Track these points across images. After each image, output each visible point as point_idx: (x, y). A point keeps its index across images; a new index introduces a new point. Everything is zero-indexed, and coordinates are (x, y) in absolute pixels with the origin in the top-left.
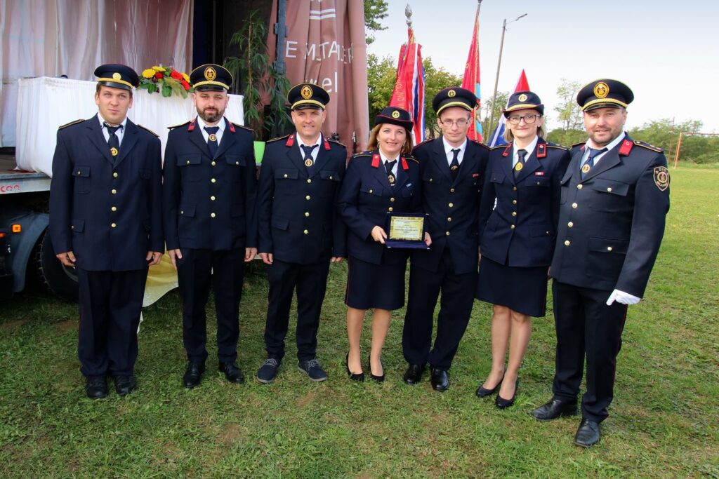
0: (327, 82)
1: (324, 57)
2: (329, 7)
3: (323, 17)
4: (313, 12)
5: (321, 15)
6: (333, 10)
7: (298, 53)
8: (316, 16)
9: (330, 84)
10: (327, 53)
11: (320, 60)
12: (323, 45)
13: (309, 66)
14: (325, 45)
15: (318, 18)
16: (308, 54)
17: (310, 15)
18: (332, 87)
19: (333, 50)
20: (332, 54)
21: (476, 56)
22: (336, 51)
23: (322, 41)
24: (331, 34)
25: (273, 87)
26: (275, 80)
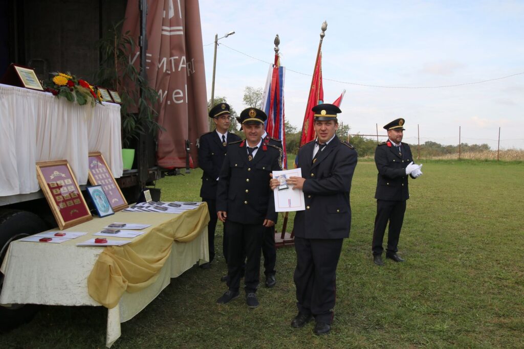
0: (178, 93)
1: (174, 70)
2: (178, 25)
3: (173, 33)
4: (164, 28)
5: (170, 31)
6: (181, 28)
7: (152, 65)
8: (167, 31)
9: (182, 95)
10: (177, 66)
11: (169, 72)
12: (172, 58)
13: (160, 77)
15: (168, 34)
16: (159, 67)
17: (163, 30)
18: (183, 98)
19: (183, 64)
20: (182, 68)
21: (319, 79)
22: (185, 66)
23: (171, 55)
24: (180, 49)
25: (141, 98)
26: (141, 90)
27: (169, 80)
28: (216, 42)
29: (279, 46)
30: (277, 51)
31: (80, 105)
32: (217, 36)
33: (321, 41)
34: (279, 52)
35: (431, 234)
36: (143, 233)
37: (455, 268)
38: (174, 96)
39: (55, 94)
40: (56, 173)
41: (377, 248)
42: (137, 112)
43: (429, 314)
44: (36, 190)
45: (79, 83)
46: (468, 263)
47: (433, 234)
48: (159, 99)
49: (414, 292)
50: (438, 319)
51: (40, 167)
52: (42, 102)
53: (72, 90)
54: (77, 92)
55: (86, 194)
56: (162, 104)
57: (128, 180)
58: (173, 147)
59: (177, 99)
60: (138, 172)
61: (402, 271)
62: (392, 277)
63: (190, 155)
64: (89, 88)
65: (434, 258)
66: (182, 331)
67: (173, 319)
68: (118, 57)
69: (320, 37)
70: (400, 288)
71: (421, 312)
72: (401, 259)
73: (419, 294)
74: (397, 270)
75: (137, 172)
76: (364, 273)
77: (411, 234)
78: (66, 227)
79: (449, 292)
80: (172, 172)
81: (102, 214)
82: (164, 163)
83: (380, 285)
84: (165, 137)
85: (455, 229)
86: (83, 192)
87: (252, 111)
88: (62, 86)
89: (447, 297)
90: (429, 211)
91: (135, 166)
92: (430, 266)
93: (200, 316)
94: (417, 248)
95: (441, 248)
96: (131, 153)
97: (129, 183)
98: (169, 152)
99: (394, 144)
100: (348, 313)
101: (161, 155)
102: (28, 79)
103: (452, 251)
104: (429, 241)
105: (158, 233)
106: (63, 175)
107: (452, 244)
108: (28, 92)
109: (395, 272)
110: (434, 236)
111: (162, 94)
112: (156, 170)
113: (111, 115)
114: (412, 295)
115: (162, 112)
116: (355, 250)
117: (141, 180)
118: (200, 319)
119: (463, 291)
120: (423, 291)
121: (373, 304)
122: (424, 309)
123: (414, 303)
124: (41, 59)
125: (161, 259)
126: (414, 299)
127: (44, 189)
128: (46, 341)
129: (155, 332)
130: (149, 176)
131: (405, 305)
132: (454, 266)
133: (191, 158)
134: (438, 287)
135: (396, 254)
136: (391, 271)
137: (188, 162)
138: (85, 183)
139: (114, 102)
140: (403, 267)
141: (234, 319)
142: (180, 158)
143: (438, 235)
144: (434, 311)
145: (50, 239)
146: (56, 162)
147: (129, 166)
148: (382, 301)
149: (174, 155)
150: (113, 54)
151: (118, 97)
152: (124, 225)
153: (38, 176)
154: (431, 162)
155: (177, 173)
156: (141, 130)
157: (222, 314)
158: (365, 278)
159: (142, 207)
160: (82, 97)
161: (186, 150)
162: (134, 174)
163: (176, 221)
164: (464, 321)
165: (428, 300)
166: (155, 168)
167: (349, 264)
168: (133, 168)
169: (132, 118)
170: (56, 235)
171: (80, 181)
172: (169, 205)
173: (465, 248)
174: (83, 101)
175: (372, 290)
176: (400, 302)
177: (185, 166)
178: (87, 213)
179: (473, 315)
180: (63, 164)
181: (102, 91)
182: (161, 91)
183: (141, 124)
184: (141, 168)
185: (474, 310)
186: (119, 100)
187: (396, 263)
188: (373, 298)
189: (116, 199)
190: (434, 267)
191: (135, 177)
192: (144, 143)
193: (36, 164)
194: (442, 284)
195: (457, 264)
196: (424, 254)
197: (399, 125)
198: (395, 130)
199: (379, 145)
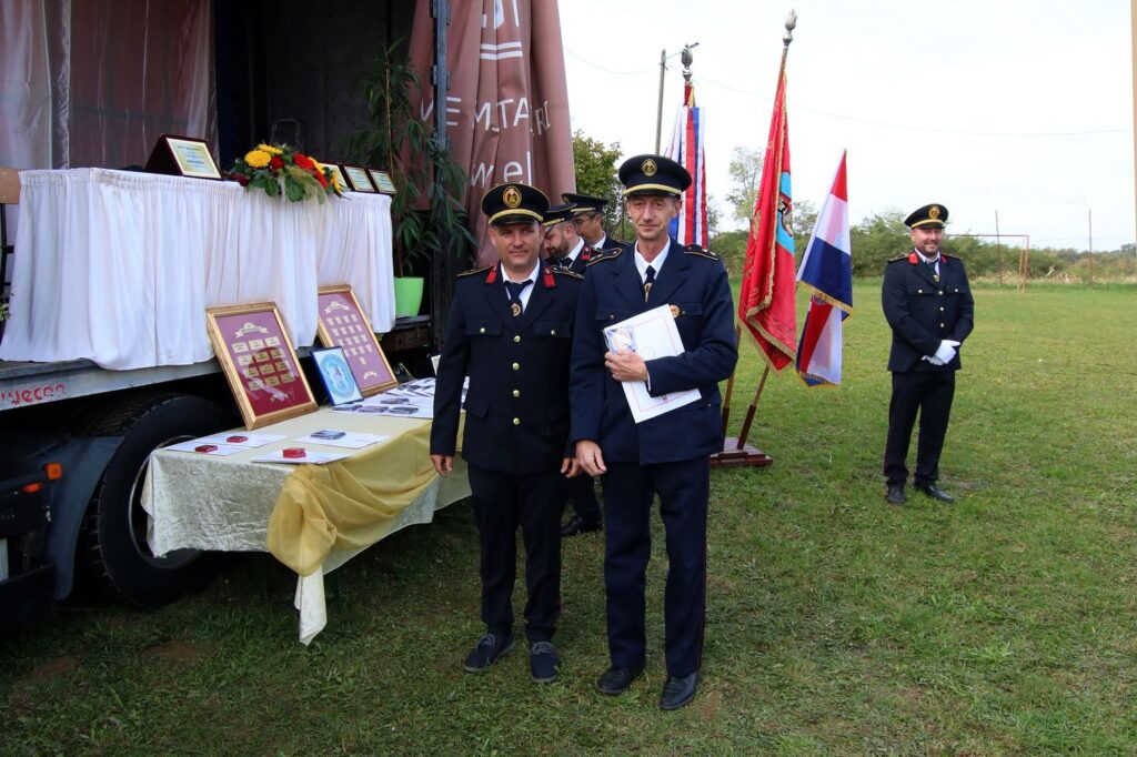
0: (513, 169)
1: (505, 126)
2: (512, 40)
3: (502, 56)
4: (485, 47)
5: (498, 52)
6: (519, 44)
7: (462, 118)
8: (490, 53)
9: (519, 173)
10: (511, 117)
11: (498, 130)
12: (502, 103)
13: (480, 139)
14: (506, 105)
15: (492, 57)
16: (478, 120)
17: (482, 51)
18: (524, 177)
19: (522, 113)
20: (520, 120)
21: (782, 129)
22: (526, 116)
23: (500, 97)
24: (517, 84)
25: (435, 180)
26: (436, 168)
27: (494, 145)
28: (663, 64)
29: (692, 66)
30: (687, 77)
31: (293, 201)
32: (664, 53)
33: (786, 50)
34: (692, 79)
35: (1053, 445)
37: (1081, 522)
38: (506, 174)
39: (244, 183)
40: (249, 326)
41: (894, 471)
42: (428, 208)
43: (979, 622)
44: (208, 357)
45: (294, 162)
46: (1114, 512)
47: (1056, 446)
48: (479, 182)
49: (966, 572)
50: (998, 635)
51: (216, 317)
52: (216, 199)
53: (276, 175)
54: (289, 177)
55: (309, 365)
57: (410, 335)
60: (432, 321)
61: (954, 525)
62: (927, 537)
64: (315, 169)
65: (1039, 500)
66: (455, 627)
68: (393, 106)
69: (783, 43)
70: (937, 563)
71: (963, 615)
73: (974, 577)
74: (944, 523)
75: (428, 321)
76: (868, 527)
77: (1008, 445)
78: (258, 425)
81: (337, 399)
83: (892, 553)
85: (1114, 436)
86: (302, 361)
87: (511, 191)
88: (259, 168)
90: (1070, 394)
91: (425, 307)
92: (1023, 517)
94: (1009, 475)
95: (1065, 478)
96: (415, 286)
97: (409, 341)
99: (924, 258)
100: (800, 610)
102: (191, 159)
103: (1087, 485)
104: (1044, 462)
106: (264, 330)
107: (1096, 468)
108: (187, 183)
109: (939, 527)
110: (1061, 451)
111: (485, 171)
113: (370, 216)
114: (957, 579)
116: (870, 476)
117: (437, 335)
119: (1079, 575)
120: (986, 570)
121: (862, 595)
122: (970, 610)
123: (954, 595)
124: (291, 120)
125: (412, 489)
126: (958, 587)
127: (220, 356)
128: (210, 629)
129: (403, 627)
132: (1080, 517)
134: (1022, 563)
135: (934, 485)
136: (930, 523)
138: (309, 342)
139: (376, 190)
140: (959, 517)
143: (1070, 448)
144: (995, 615)
145: (213, 448)
146: (252, 305)
147: (411, 308)
148: (885, 588)
150: (382, 100)
151: (389, 182)
153: (210, 332)
154: (1119, 287)
156: (434, 243)
158: (867, 539)
159: (418, 387)
160: (295, 187)
162: (423, 325)
164: (1057, 642)
165: (989, 590)
167: (843, 507)
168: (421, 312)
169: (412, 221)
170: (231, 440)
171: (300, 341)
173: (1121, 479)
174: (297, 194)
175: (870, 565)
176: (922, 592)
178: (308, 400)
179: (1085, 629)
180: (266, 313)
181: (356, 174)
182: (482, 166)
183: (435, 230)
184: (437, 313)
185: (1092, 619)
186: (391, 188)
187: (947, 507)
188: (868, 582)
189: (372, 373)
190: (1031, 518)
191: (424, 330)
192: (443, 265)
193: (207, 310)
194: (1036, 556)
195: (1088, 515)
196: (1018, 489)
197: (929, 218)
198: (922, 227)
199: (890, 262)
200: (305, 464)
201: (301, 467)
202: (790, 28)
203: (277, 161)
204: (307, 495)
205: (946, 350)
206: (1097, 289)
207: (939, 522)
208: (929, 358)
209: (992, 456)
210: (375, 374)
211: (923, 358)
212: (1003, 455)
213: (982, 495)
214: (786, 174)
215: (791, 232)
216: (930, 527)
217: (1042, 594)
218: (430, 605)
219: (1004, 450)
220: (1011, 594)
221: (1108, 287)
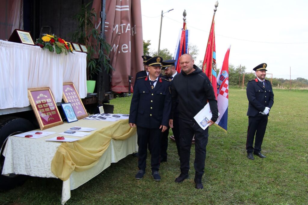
0: (125, 46)
1: (123, 32)
2: (126, 5)
3: (122, 10)
4: (117, 6)
5: (121, 8)
6: (128, 6)
7: (109, 29)
8: (119, 9)
9: (127, 48)
10: (125, 30)
11: (120, 34)
12: (122, 25)
13: (114, 36)
14: (123, 26)
15: (119, 10)
16: (114, 30)
17: (116, 8)
18: (128, 49)
19: (128, 28)
20: (128, 31)
21: (213, 38)
22: (130, 30)
23: (121, 23)
24: (127, 19)
25: (100, 49)
26: (101, 44)
27: (119, 38)
28: (162, 15)
29: (186, 17)
30: (184, 20)
31: (58, 54)
32: (162, 12)
33: (215, 13)
34: (186, 21)
35: (289, 139)
36: (89, 134)
37: (301, 163)
38: (122, 48)
39: (42, 47)
40: (41, 95)
41: (249, 148)
42: (98, 58)
43: (277, 195)
44: (28, 105)
45: (58, 41)
47: (290, 139)
48: (113, 50)
49: (270, 179)
50: (283, 199)
51: (31, 91)
52: (33, 52)
53: (52, 45)
54: (56, 46)
55: (60, 108)
56: (115, 53)
57: (91, 99)
58: (121, 79)
59: (124, 50)
60: (98, 95)
61: (264, 164)
62: (256, 168)
63: (131, 85)
64: (65, 43)
65: (288, 156)
66: (112, 197)
67: (108, 189)
68: (88, 24)
69: (214, 11)
70: (261, 176)
71: (272, 193)
72: (263, 156)
73: (273, 180)
76: (238, 164)
77: (275, 139)
78: (44, 128)
79: (294, 180)
80: (122, 95)
81: (69, 120)
82: (115, 89)
83: (247, 173)
84: (116, 73)
85: (306, 137)
86: (58, 107)
87: (159, 58)
88: (47, 42)
89: (292, 184)
90: (291, 123)
91: (95, 91)
92: (284, 161)
93: (125, 188)
94: (278, 148)
95: (294, 149)
96: (93, 83)
97: (91, 101)
98: (119, 83)
99: (260, 80)
100: (222, 191)
101: (113, 84)
102: (25, 38)
103: (301, 152)
104: (287, 144)
105: (100, 134)
106: (46, 96)
107: (303, 146)
108: (24, 46)
109: (259, 164)
111: (115, 47)
112: (110, 94)
113: (80, 60)
114: (268, 181)
115: (115, 58)
116: (236, 148)
117: (99, 100)
118: (125, 189)
119: (304, 180)
120: (276, 178)
121: (240, 186)
122: (274, 191)
123: (268, 186)
124: (48, 26)
125: (101, 151)
126: (269, 183)
127: (32, 105)
128: (27, 198)
129: (94, 197)
130: (105, 98)
131: (261, 188)
133: (132, 87)
134: (287, 176)
135: (260, 152)
136: (256, 163)
137: (130, 89)
138: (60, 101)
139: (82, 51)
140: (265, 161)
141: (146, 191)
142: (125, 87)
143: (294, 140)
144: (281, 193)
145: (31, 136)
146: (42, 88)
147: (92, 91)
148: (247, 184)
149: (122, 84)
150: (84, 22)
151: (86, 49)
152: (80, 128)
153: (29, 97)
154: (299, 91)
155: (125, 95)
156: (100, 69)
157: (139, 187)
158: (238, 168)
159: (95, 117)
160: (59, 49)
161: (129, 82)
162: (95, 96)
163: (114, 127)
164: (301, 201)
165: (278, 185)
166: (110, 92)
167: (229, 158)
168: (94, 92)
169: (93, 62)
170: (37, 133)
171: (57, 100)
172: (112, 116)
174: (59, 52)
175: (241, 176)
176: (258, 185)
177: (128, 92)
178: (60, 120)
180: (47, 90)
181: (76, 46)
182: (115, 45)
183: (100, 65)
184: (100, 92)
186: (86, 51)
187: (261, 158)
188: (241, 182)
189: (80, 112)
190: (287, 162)
191: (95, 98)
192: (102, 77)
193: (28, 89)
194: (290, 174)
195: (303, 161)
196: (281, 153)
197: (263, 68)
198: (260, 70)
199: (249, 81)
200: (65, 142)
201: (64, 143)
202: (216, 6)
203: (52, 40)
204: (66, 153)
205: (267, 110)
206: (292, 91)
207: (259, 163)
208: (261, 113)
209: (272, 142)
210: (81, 112)
211: (260, 113)
212: (274, 142)
213: (271, 155)
214: (214, 52)
215: (216, 71)
216: (257, 165)
217: (294, 186)
218: (102, 189)
219: (275, 140)
220: (285, 186)
221: (295, 91)
